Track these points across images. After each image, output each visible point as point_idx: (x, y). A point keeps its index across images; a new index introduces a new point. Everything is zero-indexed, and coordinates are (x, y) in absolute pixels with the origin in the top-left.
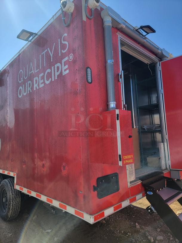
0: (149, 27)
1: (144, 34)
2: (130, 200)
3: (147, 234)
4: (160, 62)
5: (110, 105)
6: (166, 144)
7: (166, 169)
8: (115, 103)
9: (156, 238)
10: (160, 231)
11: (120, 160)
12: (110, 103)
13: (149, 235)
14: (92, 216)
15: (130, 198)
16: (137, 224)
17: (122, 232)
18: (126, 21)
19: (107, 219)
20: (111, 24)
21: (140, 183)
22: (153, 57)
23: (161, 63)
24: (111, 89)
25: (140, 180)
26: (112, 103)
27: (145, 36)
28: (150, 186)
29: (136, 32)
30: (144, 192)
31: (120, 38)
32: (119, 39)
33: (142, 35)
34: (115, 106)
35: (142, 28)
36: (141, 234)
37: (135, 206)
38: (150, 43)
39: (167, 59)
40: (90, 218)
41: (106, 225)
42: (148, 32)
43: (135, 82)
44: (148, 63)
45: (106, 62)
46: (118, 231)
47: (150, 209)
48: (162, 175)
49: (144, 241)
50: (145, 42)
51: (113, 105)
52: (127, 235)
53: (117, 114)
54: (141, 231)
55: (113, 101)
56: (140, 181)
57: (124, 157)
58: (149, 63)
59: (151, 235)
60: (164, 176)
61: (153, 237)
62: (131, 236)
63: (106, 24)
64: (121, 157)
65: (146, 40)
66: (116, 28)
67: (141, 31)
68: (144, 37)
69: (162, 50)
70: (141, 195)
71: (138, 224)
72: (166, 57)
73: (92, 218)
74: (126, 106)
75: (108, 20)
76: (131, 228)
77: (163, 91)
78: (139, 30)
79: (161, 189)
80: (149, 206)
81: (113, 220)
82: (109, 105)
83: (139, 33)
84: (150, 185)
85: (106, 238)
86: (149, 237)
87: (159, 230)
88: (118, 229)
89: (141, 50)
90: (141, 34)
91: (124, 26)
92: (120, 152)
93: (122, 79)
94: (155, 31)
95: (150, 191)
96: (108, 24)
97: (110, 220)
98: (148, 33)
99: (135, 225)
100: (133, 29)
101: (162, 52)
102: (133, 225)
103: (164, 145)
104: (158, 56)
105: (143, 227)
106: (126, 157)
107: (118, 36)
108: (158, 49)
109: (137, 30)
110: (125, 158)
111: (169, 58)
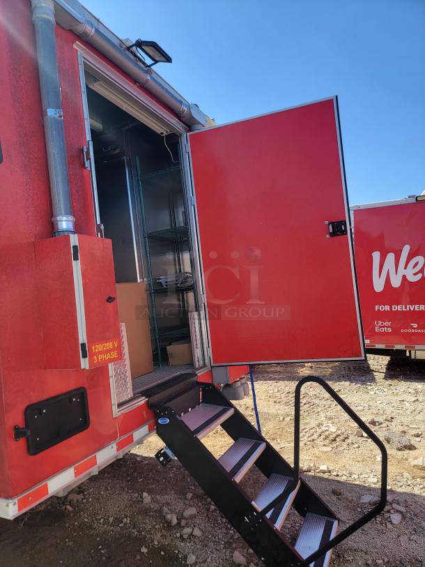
0: (153, 45)
1: (149, 61)
2: (117, 444)
3: (165, 509)
4: (188, 134)
5: (59, 223)
6: (202, 313)
7: (205, 365)
8: (71, 218)
9: (182, 514)
10: (191, 499)
11: (84, 356)
12: (59, 218)
13: (169, 512)
14: (10, 501)
15: (118, 440)
16: (145, 494)
17: (111, 519)
18: (98, 20)
19: (77, 501)
20: (52, 19)
21: (143, 402)
22: (173, 121)
23: (190, 135)
24: (60, 184)
25: (143, 396)
26: (64, 218)
27: (149, 66)
28: (166, 405)
29: (127, 52)
30: (152, 421)
31: (83, 57)
32: (81, 61)
33: (144, 63)
34: (72, 228)
35: (140, 44)
36: (152, 514)
37: (147, 457)
38: (160, 85)
39: (203, 129)
40: (8, 506)
41: (72, 515)
42: (157, 59)
43: (137, 175)
44: (162, 133)
45: (42, 113)
46: (102, 520)
47: (165, 455)
48: (194, 379)
49: (157, 527)
50: (147, 81)
51: (67, 225)
52: (122, 525)
53: (74, 247)
54: (152, 507)
55: (66, 214)
56: (144, 398)
57: (95, 348)
58: (165, 134)
59: (172, 511)
60: (199, 381)
61: (176, 513)
62: (130, 523)
63: (38, 15)
64: (87, 349)
65: (152, 77)
66: (71, 31)
67: (140, 53)
68: (146, 69)
69: (189, 107)
70: (145, 429)
71: (147, 494)
72: (199, 123)
73: (11, 505)
74: (102, 227)
75: (43, 5)
76: (131, 506)
77: (194, 199)
78: (134, 48)
79: (190, 410)
80: (163, 449)
81: (90, 499)
82: (57, 224)
83: (135, 56)
84: (165, 403)
85: (71, 543)
86: (169, 516)
87: (189, 495)
88: (100, 516)
89: (142, 99)
90: (140, 60)
91: (92, 32)
92: (82, 337)
93: (90, 162)
94: (171, 59)
95: (165, 416)
96: (45, 16)
97: (85, 501)
98: (156, 62)
99: (142, 497)
100: (117, 45)
101: (190, 112)
102: (137, 498)
103: (199, 315)
104: (182, 119)
105: (158, 497)
106: (99, 347)
107: (79, 53)
108: (181, 102)
109: (128, 48)
110: (97, 351)
111: (207, 127)
